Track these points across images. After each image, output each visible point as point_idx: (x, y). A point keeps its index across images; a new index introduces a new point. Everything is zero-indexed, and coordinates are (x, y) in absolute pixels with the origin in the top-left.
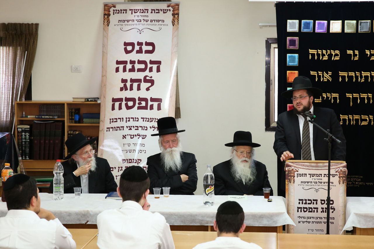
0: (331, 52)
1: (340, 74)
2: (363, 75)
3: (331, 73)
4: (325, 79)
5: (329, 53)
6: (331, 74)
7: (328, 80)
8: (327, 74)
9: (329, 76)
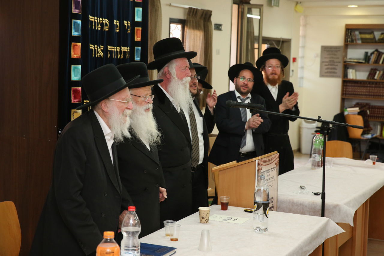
0: (103, 21)
1: (109, 49)
2: (122, 50)
3: (103, 47)
4: (99, 54)
5: (102, 21)
6: (103, 49)
7: (100, 55)
8: (100, 48)
9: (102, 50)
